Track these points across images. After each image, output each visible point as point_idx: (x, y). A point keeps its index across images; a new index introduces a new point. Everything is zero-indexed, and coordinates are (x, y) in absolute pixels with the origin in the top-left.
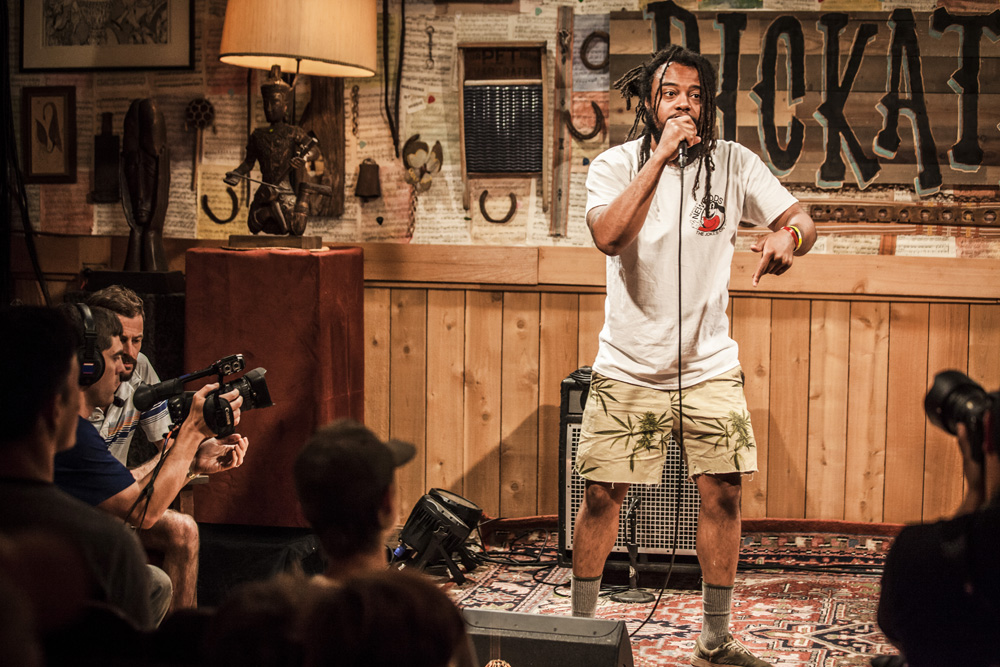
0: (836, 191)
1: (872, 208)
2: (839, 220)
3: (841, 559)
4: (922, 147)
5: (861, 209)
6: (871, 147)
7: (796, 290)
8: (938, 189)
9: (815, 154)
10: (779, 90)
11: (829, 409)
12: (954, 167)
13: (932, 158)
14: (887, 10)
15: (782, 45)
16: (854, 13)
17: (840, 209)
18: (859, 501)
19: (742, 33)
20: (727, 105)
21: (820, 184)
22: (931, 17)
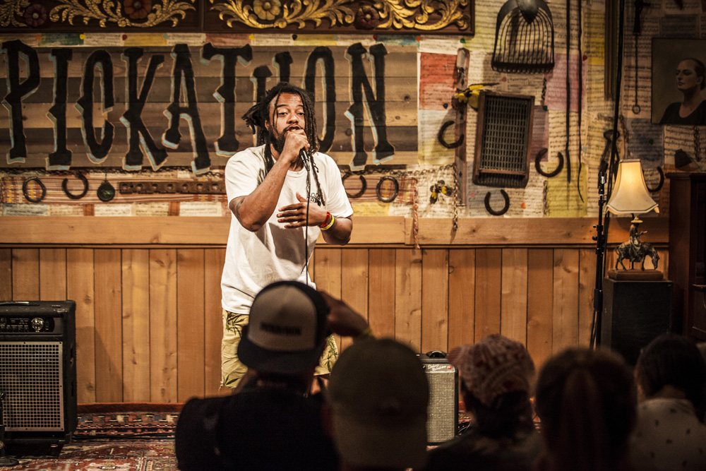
0: (137, 172)
1: (163, 184)
2: (140, 193)
3: (149, 430)
4: (197, 141)
5: (155, 184)
6: (161, 141)
7: (110, 242)
8: (208, 169)
9: (121, 147)
10: (96, 102)
11: (137, 324)
12: (219, 153)
13: (204, 148)
14: (171, 45)
15: (98, 71)
16: (148, 48)
17: (140, 184)
18: (160, 388)
19: (69, 62)
20: (59, 113)
21: (125, 167)
22: (201, 50)
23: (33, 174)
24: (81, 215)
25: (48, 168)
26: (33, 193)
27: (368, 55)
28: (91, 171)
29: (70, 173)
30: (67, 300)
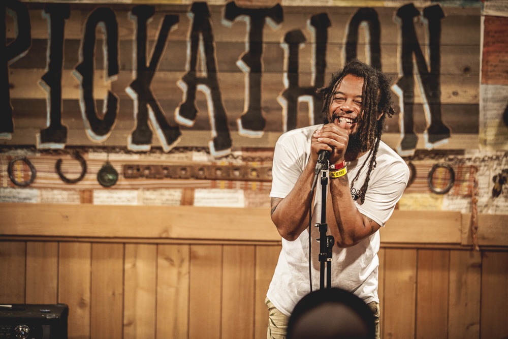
0: (145, 153)
1: (175, 167)
2: (148, 177)
4: (216, 117)
5: (166, 168)
6: (173, 117)
7: (111, 235)
8: (228, 152)
9: (128, 122)
10: (97, 69)
11: (140, 333)
12: (242, 132)
13: (224, 126)
14: (187, 3)
15: (100, 32)
16: (160, 6)
17: (148, 168)
19: (67, 21)
20: (54, 81)
21: (132, 147)
22: (223, 10)
23: (21, 152)
24: (78, 202)
25: (40, 146)
26: (20, 176)
27: (422, 18)
28: (91, 150)
29: (64, 152)
30: (58, 304)
